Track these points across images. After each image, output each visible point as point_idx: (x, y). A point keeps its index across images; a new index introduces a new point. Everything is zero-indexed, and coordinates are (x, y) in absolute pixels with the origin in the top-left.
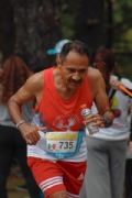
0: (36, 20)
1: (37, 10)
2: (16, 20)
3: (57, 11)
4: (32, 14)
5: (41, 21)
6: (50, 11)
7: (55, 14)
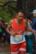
0: (28, 4)
1: (28, 1)
2: (22, 4)
3: (34, 2)
4: (27, 3)
5: (29, 4)
6: (32, 2)
7: (33, 3)
